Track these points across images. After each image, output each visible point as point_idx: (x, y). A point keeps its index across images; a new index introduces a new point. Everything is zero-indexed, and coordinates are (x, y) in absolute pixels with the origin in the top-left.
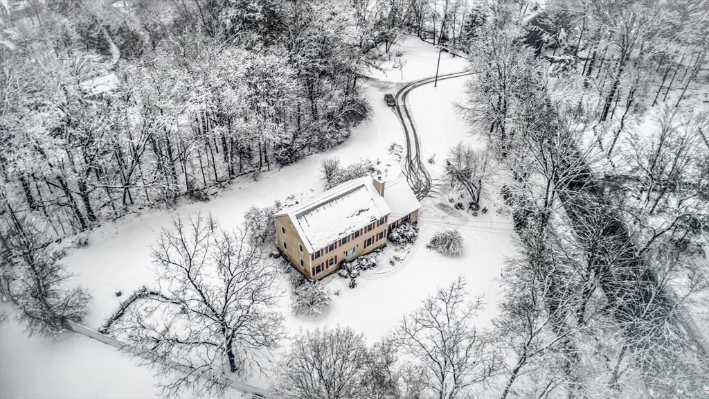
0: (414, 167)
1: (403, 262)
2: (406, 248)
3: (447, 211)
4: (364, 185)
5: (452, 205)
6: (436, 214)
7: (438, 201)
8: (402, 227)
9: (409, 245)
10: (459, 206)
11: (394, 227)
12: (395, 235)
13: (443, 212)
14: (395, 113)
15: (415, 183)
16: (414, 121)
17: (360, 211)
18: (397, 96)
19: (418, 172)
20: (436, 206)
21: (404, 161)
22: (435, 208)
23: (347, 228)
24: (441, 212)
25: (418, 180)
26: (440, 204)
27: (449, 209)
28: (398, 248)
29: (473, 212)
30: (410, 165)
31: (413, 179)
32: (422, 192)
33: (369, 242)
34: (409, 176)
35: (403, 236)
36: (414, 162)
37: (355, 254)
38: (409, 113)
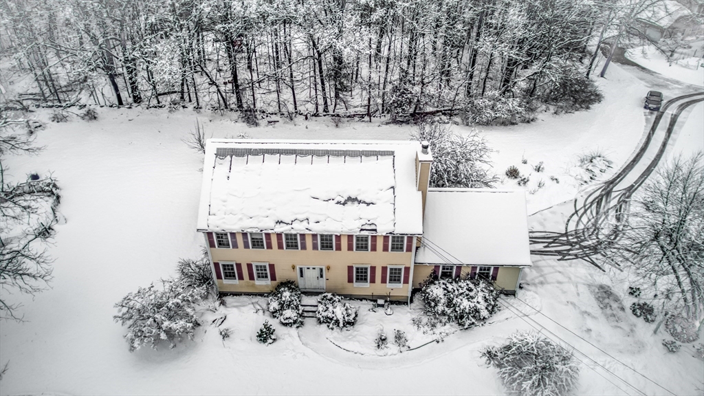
0: (607, 202)
1: (405, 353)
2: (440, 328)
3: (604, 307)
4: (392, 153)
5: (629, 301)
6: (575, 300)
7: (603, 279)
8: (463, 284)
9: (451, 327)
10: (644, 311)
11: (446, 275)
12: (436, 291)
13: (594, 303)
14: (647, 120)
15: (581, 227)
16: (674, 140)
17: (350, 199)
18: (671, 102)
19: (606, 213)
20: (589, 286)
21: (595, 186)
22: (583, 289)
23: (301, 217)
24: (589, 302)
25: (594, 225)
26: (601, 287)
27: (615, 305)
28: (425, 320)
29: (669, 338)
30: (601, 197)
31: (585, 219)
32: (582, 248)
33: (361, 274)
34: (580, 213)
35: (450, 303)
36: (613, 195)
37: (322, 283)
38: (675, 128)
